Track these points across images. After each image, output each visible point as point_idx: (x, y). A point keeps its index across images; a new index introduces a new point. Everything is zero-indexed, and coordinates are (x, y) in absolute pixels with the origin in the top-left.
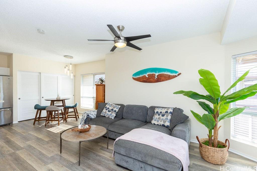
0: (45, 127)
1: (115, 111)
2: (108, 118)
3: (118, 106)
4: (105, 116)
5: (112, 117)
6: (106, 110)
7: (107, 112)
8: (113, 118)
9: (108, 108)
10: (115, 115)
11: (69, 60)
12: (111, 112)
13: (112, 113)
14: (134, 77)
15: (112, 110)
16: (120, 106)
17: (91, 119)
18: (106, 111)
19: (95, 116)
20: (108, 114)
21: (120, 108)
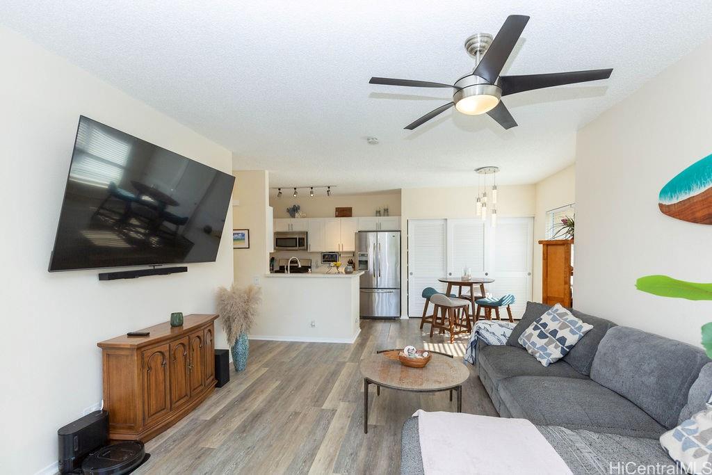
0: (429, 339)
1: (562, 340)
2: (533, 356)
3: (580, 323)
4: (525, 349)
5: (543, 358)
6: (536, 328)
7: (535, 339)
8: (544, 362)
9: (545, 325)
10: (556, 354)
11: (489, 178)
12: (546, 340)
13: (548, 344)
14: (667, 202)
15: (554, 333)
16: (591, 327)
17: (487, 345)
18: (533, 332)
19: (504, 341)
20: (534, 344)
21: (587, 333)
